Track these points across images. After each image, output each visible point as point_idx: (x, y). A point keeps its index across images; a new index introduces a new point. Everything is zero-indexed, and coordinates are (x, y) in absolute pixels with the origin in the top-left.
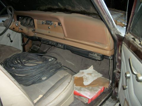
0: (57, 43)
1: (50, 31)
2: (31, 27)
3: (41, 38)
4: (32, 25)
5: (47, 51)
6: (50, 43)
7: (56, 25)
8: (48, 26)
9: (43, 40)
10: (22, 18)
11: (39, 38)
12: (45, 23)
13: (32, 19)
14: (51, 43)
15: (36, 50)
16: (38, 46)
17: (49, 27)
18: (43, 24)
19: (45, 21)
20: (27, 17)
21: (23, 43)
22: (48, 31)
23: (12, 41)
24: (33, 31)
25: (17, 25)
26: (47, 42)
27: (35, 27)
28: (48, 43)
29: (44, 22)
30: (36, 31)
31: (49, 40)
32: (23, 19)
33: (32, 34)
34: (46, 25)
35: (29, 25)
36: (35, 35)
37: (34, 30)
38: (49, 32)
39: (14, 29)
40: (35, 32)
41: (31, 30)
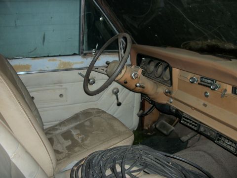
0: (220, 135)
1: (206, 103)
2: (164, 82)
3: (182, 112)
4: (166, 80)
5: (190, 139)
6: (202, 129)
7: (226, 90)
8: (206, 89)
9: (186, 118)
10: (148, 60)
11: (177, 110)
12: (199, 81)
13: (168, 67)
14: (205, 131)
15: (165, 132)
16: (172, 125)
17: (206, 92)
18: (192, 83)
19: (200, 77)
20: (159, 61)
21: (142, 111)
22: (203, 102)
23: (119, 104)
24: (167, 93)
25: (135, 75)
26: (195, 126)
27: (172, 84)
28: (196, 128)
29: (197, 78)
30: (173, 95)
31: (201, 122)
32: (149, 63)
33: (163, 100)
34: (200, 86)
35: (160, 76)
36: (169, 103)
37: (170, 92)
38: (205, 105)
39: (126, 83)
40: (172, 97)
41: (162, 89)
